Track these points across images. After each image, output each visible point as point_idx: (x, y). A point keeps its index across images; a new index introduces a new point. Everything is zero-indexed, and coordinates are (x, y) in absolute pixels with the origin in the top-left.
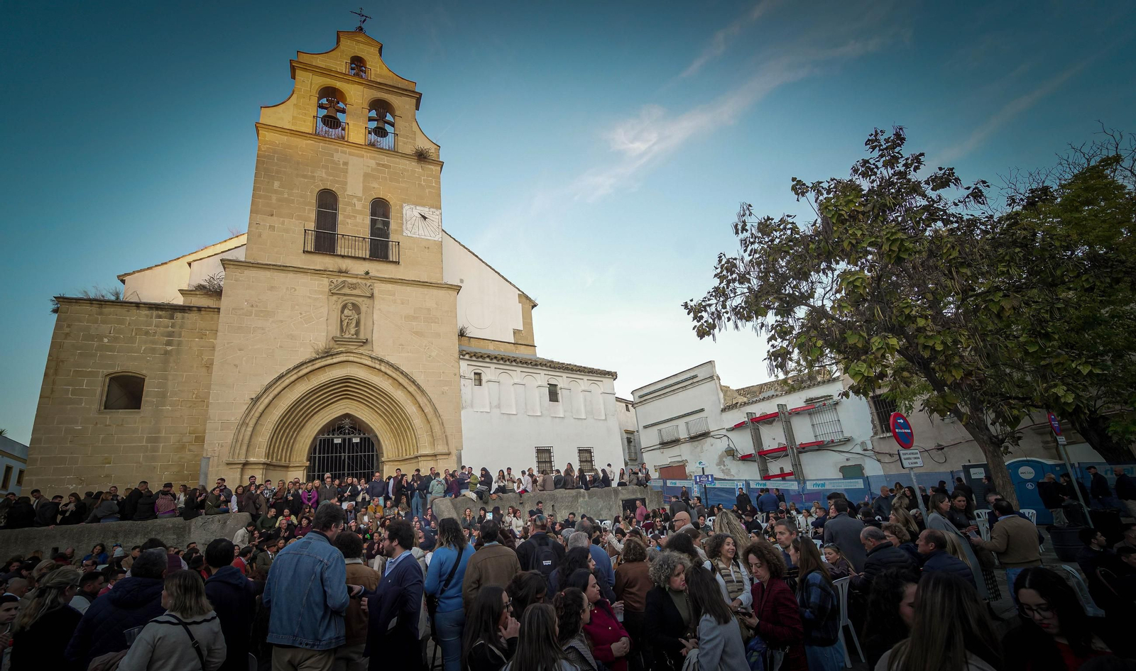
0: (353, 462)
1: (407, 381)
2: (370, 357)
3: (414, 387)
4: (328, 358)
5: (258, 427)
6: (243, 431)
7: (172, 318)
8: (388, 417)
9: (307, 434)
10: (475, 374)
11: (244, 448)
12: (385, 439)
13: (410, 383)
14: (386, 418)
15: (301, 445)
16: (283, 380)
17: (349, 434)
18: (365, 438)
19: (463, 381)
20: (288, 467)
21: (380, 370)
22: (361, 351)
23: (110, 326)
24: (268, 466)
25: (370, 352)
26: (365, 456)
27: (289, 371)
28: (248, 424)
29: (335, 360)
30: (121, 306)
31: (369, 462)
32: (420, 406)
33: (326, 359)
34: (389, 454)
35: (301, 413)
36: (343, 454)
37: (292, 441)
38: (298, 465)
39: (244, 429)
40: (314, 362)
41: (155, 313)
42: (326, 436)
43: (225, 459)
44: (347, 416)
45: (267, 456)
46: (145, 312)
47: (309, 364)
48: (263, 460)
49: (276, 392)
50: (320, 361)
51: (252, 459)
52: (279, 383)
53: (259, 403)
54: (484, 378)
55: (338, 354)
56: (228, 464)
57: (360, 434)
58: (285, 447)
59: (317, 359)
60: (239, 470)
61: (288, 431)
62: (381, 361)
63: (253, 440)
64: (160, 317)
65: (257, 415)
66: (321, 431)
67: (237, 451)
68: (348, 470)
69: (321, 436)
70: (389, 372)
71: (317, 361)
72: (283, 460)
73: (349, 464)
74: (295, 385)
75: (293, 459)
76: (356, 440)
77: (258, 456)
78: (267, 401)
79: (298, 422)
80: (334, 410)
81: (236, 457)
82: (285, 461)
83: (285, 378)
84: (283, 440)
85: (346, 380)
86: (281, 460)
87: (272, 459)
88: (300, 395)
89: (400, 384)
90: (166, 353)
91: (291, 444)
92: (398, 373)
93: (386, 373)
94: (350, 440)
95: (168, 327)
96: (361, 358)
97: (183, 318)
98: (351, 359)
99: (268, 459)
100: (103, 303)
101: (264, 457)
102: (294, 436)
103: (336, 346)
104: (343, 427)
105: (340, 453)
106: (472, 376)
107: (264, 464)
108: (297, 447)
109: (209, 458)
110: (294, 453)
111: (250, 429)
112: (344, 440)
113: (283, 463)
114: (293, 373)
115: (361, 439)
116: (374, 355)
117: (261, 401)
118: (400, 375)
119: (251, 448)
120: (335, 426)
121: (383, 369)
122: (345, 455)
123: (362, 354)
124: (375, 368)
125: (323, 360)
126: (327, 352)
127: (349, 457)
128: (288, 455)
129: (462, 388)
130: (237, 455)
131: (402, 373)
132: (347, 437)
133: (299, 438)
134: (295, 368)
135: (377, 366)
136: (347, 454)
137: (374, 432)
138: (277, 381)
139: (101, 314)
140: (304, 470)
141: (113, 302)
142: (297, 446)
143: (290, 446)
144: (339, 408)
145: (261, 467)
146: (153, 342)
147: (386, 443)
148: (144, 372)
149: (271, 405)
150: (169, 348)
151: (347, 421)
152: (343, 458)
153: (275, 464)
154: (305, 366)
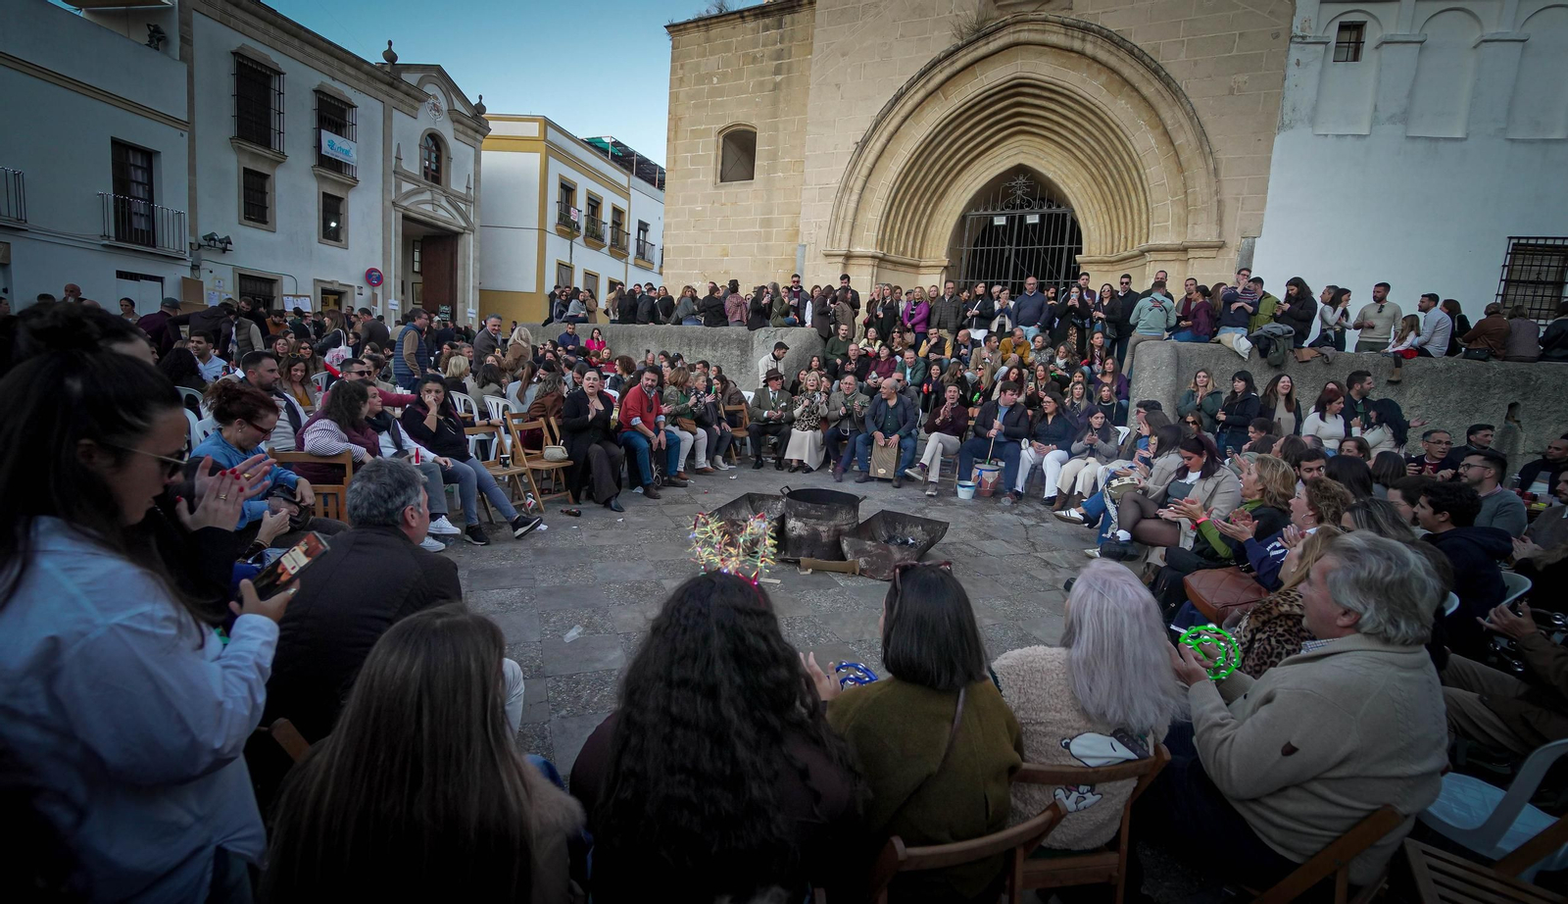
0: (1023, 264)
1: (1142, 70)
2: (1063, 24)
3: (1157, 84)
4: (981, 43)
5: (867, 192)
6: (845, 201)
7: (780, 27)
8: (1098, 168)
9: (950, 207)
10: (1343, 27)
11: (847, 229)
12: (1088, 215)
13: (1148, 75)
14: (1093, 170)
15: (940, 227)
16: (903, 101)
17: (1022, 207)
18: (1050, 215)
19: (1295, 52)
20: (917, 267)
21: (1082, 54)
22: (1044, 14)
23: (717, 56)
24: (881, 261)
25: (1063, 14)
26: (1046, 250)
27: (912, 83)
28: (852, 189)
29: (993, 46)
30: (726, 21)
31: (1052, 263)
32: (1166, 133)
33: (976, 45)
34: (1093, 248)
35: (937, 167)
36: (1007, 247)
37: (924, 221)
38: (932, 263)
39: (847, 198)
40: (955, 58)
41: (761, 22)
42: (981, 212)
43: (824, 247)
44: (1020, 170)
45: (881, 243)
46: (751, 25)
47: (946, 63)
48: (872, 250)
49: (891, 128)
50: (964, 52)
51: (858, 249)
52: (896, 109)
53: (868, 150)
54: (1371, 37)
55: (998, 30)
56: (827, 256)
57: (1041, 207)
58: (913, 231)
59: (958, 49)
60: (840, 265)
61: (915, 202)
62: (1086, 29)
63: (859, 217)
64: (766, 28)
65: (865, 172)
66: (973, 203)
67: (838, 235)
68: (1014, 278)
69: (973, 212)
70: (1102, 55)
71: (960, 54)
72: (909, 253)
73: (1016, 265)
74: (922, 111)
75: (927, 252)
76: (1033, 219)
77: (866, 245)
78: (878, 146)
79: (934, 186)
80: (998, 159)
81: (836, 245)
82: (913, 256)
83: (906, 98)
84: (908, 218)
85: (1016, 88)
86: (904, 253)
87: (890, 250)
88: (931, 129)
89: (1126, 82)
90: (776, 87)
91: (923, 226)
92: (1122, 54)
93: (1094, 59)
94: (1022, 218)
95: (775, 44)
96: (1044, 32)
97: (793, 24)
98: (1024, 36)
99: (882, 249)
100: (708, 22)
101: (874, 246)
102: (928, 212)
103: (996, 13)
104: (1012, 194)
105: (1003, 244)
106: (1333, 34)
107: (873, 257)
108: (933, 231)
109: (805, 246)
110: (929, 243)
111: (855, 197)
112: (1011, 220)
113: (908, 259)
114: (919, 85)
115: (1042, 217)
116: (1071, 17)
117: (870, 146)
118: (1128, 58)
119: (857, 231)
120: (997, 192)
121: (1089, 49)
122: (1011, 249)
123: (1045, 20)
124: (1071, 50)
125: (971, 48)
126: (978, 31)
127: (1017, 251)
128: (918, 245)
129: (1292, 70)
130: (837, 241)
131: (1131, 53)
132: (1018, 212)
133: (936, 217)
134: (922, 74)
135: (1077, 45)
136: (1014, 247)
137: (1068, 205)
138: (893, 105)
139: (708, 40)
140: (941, 273)
141: (716, 17)
142: (934, 229)
143: (922, 229)
144: (1005, 155)
145: (870, 262)
146: (762, 73)
147: (1090, 223)
148: (754, 122)
149: (886, 154)
150: (779, 78)
151: (1022, 180)
152: (1006, 254)
153: (894, 259)
154: (939, 68)
